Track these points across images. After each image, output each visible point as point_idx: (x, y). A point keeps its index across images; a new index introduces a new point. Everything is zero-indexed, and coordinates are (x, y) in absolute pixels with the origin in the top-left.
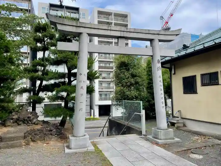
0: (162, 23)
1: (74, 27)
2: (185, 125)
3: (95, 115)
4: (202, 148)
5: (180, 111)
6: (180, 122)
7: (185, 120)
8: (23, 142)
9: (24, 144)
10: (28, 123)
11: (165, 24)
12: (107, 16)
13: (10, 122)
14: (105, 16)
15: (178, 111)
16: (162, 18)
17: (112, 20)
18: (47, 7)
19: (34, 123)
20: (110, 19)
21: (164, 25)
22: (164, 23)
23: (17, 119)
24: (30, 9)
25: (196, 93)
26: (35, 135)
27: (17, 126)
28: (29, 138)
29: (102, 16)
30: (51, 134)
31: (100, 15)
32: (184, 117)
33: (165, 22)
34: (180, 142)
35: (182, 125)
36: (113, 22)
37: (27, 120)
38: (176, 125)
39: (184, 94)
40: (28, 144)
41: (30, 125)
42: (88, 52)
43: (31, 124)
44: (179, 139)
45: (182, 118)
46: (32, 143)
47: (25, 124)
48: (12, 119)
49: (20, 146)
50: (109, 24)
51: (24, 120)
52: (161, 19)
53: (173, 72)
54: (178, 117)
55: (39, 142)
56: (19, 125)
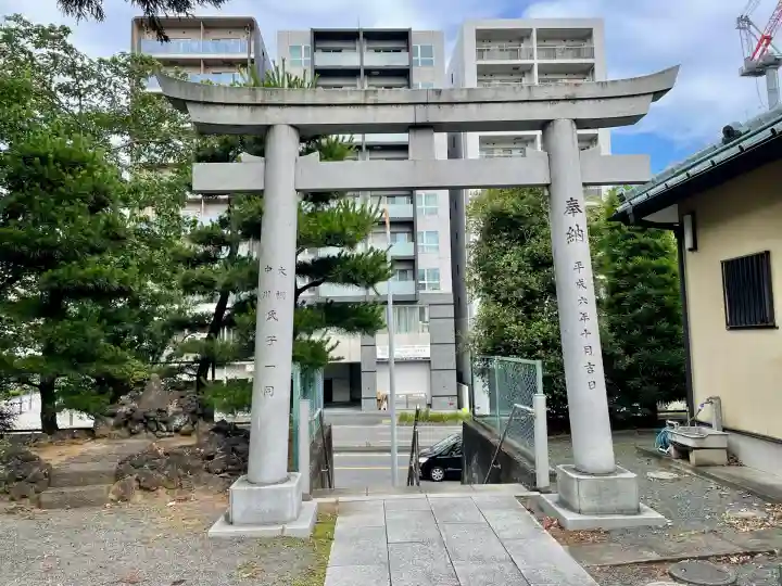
0: (745, 42)
1: (246, 110)
2: (733, 459)
3: (476, 405)
4: (734, 560)
5: (718, 398)
6: (710, 443)
7: (734, 438)
8: (110, 490)
9: (111, 496)
10: (158, 430)
11: (759, 45)
12: (514, 45)
13: (107, 424)
14: (505, 45)
15: (709, 401)
16: (744, 22)
17: (531, 57)
18: (307, 41)
19: (177, 431)
20: (523, 54)
21: (757, 49)
22: (756, 44)
23: (127, 415)
24: (252, 56)
25: (774, 327)
26: (152, 468)
27: (123, 438)
28: (131, 479)
29: (494, 46)
30: (208, 470)
31: (484, 46)
32: (731, 425)
33: (759, 37)
34: (658, 528)
35: (722, 457)
36: (536, 62)
37: (154, 421)
38: (692, 456)
39: (731, 329)
40: (123, 498)
41: (163, 437)
42: (298, 191)
43: (168, 434)
44: (660, 516)
45: (724, 430)
46: (138, 497)
47: (150, 434)
48: (113, 415)
49: (100, 503)
50: (520, 71)
51: (147, 418)
52: (739, 28)
53: (688, 243)
54: (710, 425)
55: (162, 491)
56: (132, 434)
